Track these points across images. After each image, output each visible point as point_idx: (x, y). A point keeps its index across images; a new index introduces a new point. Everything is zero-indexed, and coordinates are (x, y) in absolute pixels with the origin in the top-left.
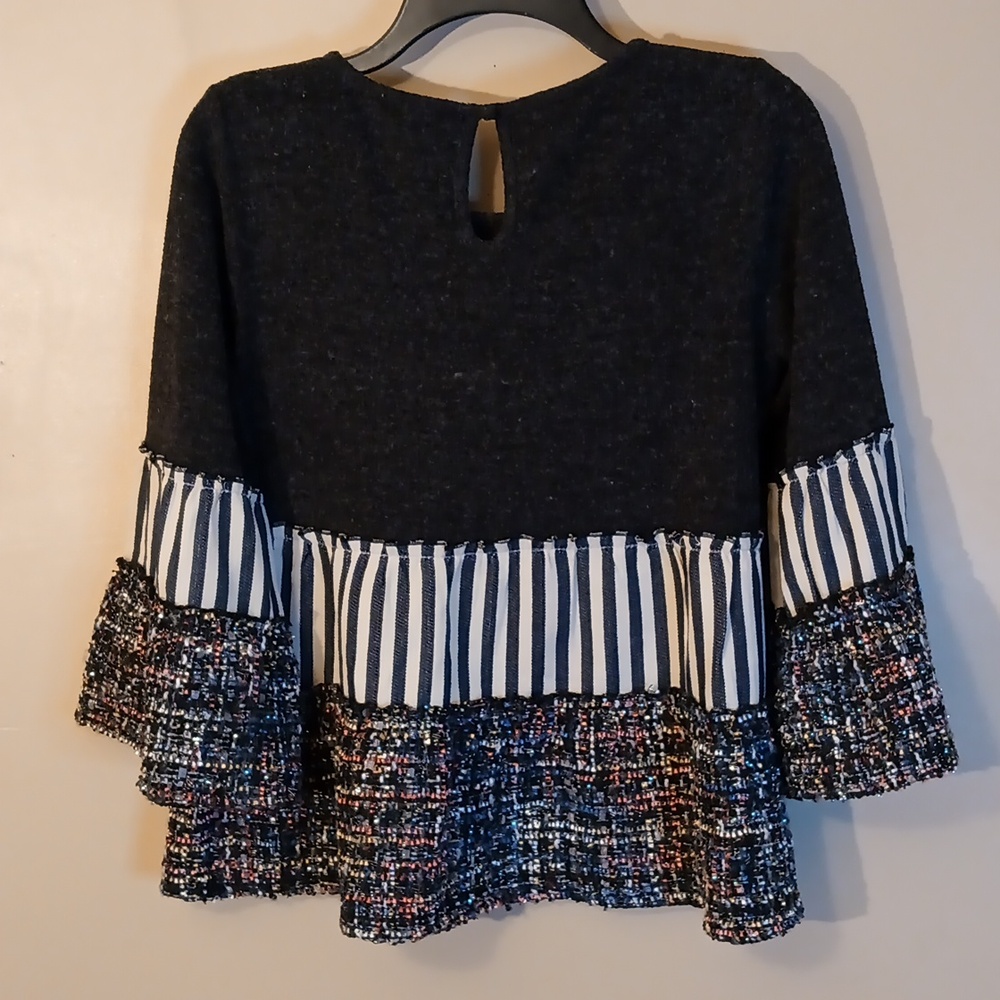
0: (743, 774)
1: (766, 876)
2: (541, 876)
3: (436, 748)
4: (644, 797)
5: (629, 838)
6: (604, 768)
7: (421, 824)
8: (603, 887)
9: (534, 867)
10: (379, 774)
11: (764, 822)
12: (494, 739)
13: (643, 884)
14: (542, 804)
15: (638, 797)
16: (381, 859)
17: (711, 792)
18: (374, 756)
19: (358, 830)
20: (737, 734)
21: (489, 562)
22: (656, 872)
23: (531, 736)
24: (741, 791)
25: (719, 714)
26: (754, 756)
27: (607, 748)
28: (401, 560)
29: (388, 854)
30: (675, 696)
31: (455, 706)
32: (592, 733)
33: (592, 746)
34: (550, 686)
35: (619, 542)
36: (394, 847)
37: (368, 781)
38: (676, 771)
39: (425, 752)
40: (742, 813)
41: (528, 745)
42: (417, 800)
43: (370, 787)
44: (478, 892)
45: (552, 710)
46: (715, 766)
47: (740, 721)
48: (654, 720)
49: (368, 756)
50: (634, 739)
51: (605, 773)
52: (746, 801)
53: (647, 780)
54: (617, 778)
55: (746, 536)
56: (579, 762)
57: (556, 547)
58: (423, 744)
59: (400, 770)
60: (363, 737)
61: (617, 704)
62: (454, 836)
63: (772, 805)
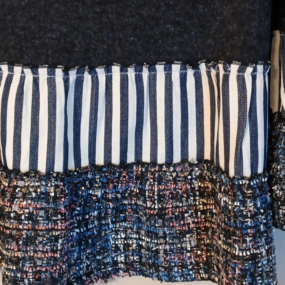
0: (252, 217)
1: (262, 277)
2: (126, 263)
3: (58, 198)
4: (186, 222)
5: (176, 244)
6: (162, 206)
7: (49, 244)
8: (160, 271)
9: (121, 258)
10: (22, 214)
11: (263, 245)
12: (97, 189)
13: (183, 269)
14: (126, 225)
15: (182, 222)
16: (23, 266)
17: (230, 226)
18: (18, 202)
19: (9, 247)
20: (249, 192)
21: (93, 80)
22: (191, 263)
23: (119, 187)
24: (250, 228)
25: (238, 179)
26: (259, 205)
27: (165, 195)
28: (34, 78)
29: (28, 262)
30: (207, 165)
31: (71, 171)
32: (156, 186)
33: (156, 194)
34: (131, 158)
35: (176, 68)
36: (31, 258)
37: (15, 218)
38: (205, 208)
39: (51, 200)
40: (250, 241)
41: (118, 192)
42: (46, 230)
43: (16, 222)
44: (88, 275)
45: (132, 172)
46: (234, 212)
47: (252, 184)
48: (194, 179)
49: (15, 202)
50: (181, 189)
51: (163, 209)
52: (253, 234)
53: (188, 213)
54: (170, 212)
55: (261, 64)
56: (148, 202)
57: (136, 71)
58: (50, 196)
59: (35, 212)
60: (11, 190)
61: (172, 169)
62: (72, 246)
63: (268, 235)
